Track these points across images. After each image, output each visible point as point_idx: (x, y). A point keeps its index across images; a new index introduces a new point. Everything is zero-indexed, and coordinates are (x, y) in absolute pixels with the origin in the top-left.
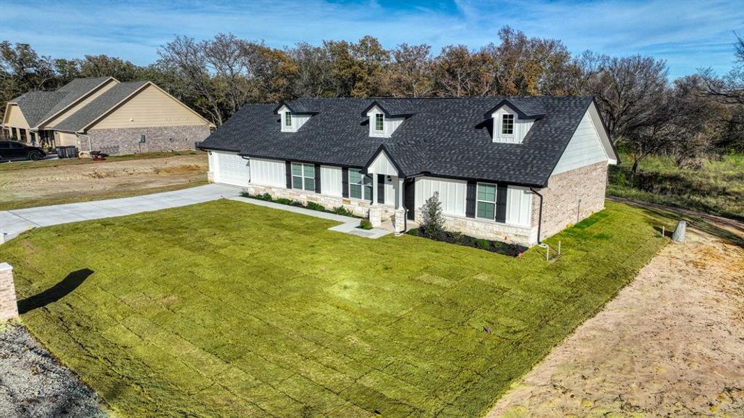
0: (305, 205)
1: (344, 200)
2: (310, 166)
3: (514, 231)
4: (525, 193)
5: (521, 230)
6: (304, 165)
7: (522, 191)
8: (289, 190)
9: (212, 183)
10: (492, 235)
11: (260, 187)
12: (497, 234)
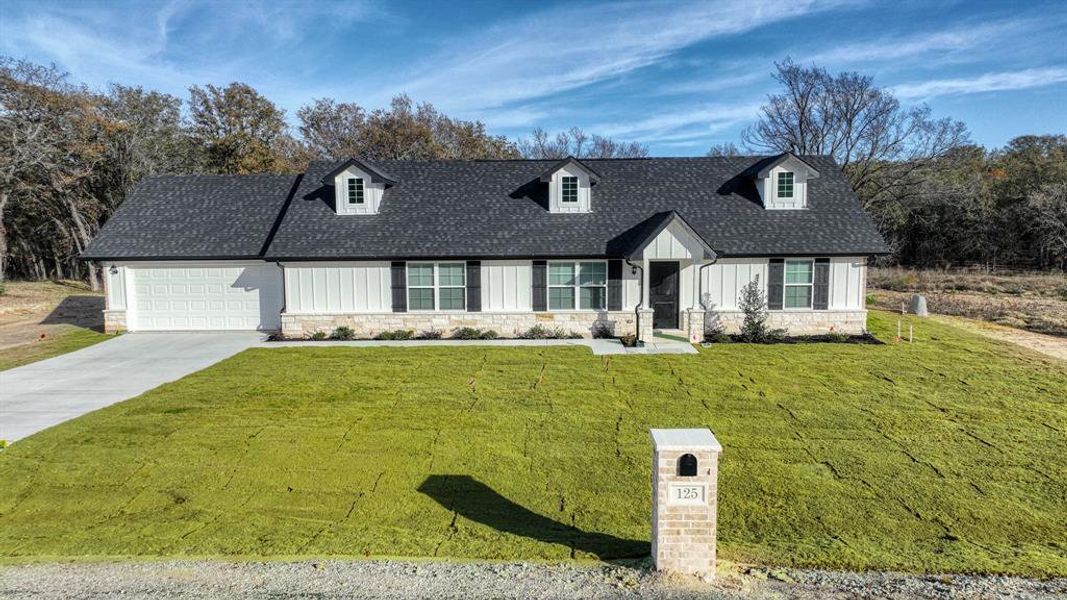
0: (448, 334)
1: (537, 315)
2: (454, 266)
3: (843, 317)
4: (854, 266)
5: (852, 314)
6: (440, 266)
7: (850, 264)
8: (401, 315)
9: (118, 334)
10: (810, 328)
11: (317, 318)
12: (819, 325)
